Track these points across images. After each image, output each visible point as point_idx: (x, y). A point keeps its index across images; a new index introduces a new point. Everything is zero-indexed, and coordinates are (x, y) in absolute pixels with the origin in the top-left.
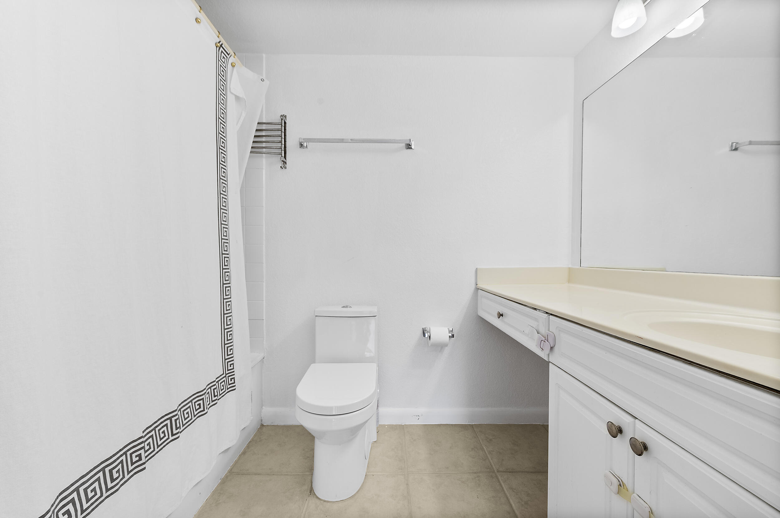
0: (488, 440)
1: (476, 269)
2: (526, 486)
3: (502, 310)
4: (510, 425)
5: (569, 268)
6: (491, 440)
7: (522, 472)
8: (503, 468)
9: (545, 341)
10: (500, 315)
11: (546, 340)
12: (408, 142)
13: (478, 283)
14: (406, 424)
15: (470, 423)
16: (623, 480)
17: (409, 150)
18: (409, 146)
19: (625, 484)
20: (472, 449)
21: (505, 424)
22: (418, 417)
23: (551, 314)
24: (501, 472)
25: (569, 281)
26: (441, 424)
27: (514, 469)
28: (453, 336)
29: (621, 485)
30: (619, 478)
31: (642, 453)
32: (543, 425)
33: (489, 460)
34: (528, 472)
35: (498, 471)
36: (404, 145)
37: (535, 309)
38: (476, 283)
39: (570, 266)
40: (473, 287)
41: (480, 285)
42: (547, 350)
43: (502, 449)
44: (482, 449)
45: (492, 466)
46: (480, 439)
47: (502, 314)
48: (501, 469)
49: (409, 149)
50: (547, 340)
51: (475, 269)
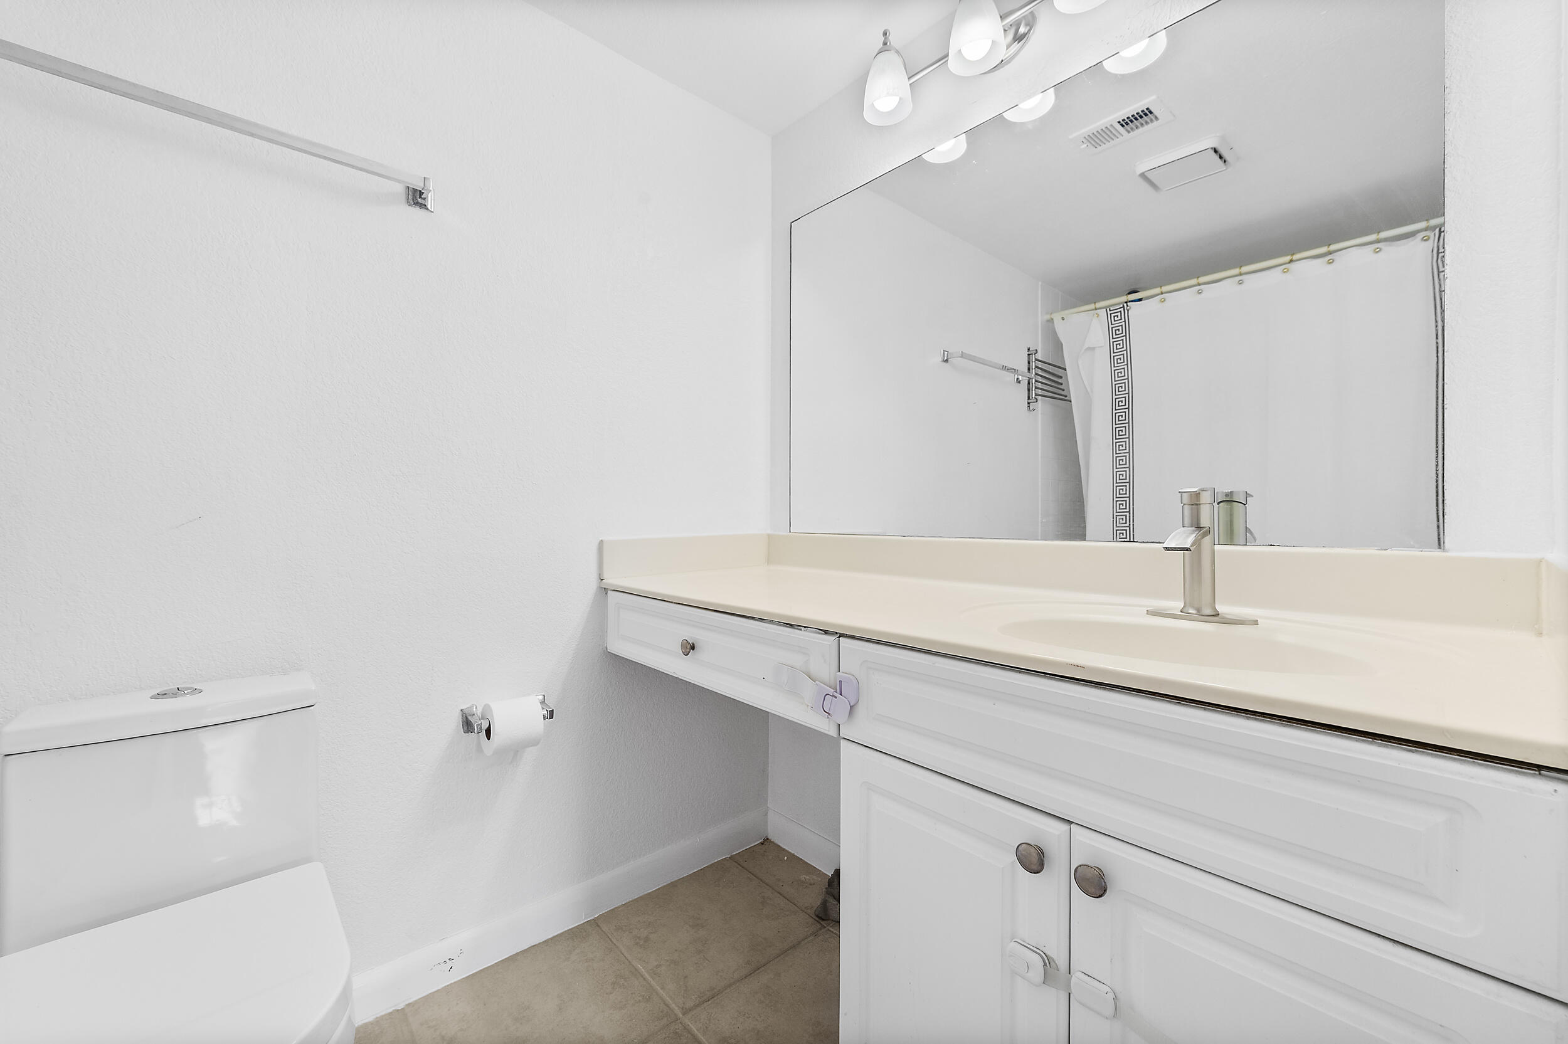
0: (642, 942)
1: (600, 543)
2: (747, 1015)
3: (691, 634)
4: (673, 885)
5: (769, 535)
6: (647, 939)
7: (730, 985)
8: (693, 997)
9: (835, 694)
10: (690, 647)
11: (836, 692)
12: (419, 186)
13: (605, 576)
14: (411, 1001)
15: (589, 917)
16: (1047, 953)
17: (416, 211)
18: (417, 197)
19: (1053, 960)
20: (613, 984)
21: (665, 884)
22: (450, 964)
23: (842, 635)
24: (691, 1009)
25: (769, 561)
26: (517, 954)
27: (714, 989)
28: (551, 714)
29: (1048, 962)
30: (1038, 951)
31: (1105, 891)
32: (731, 856)
33: (657, 993)
34: (740, 980)
35: (685, 1012)
36: (400, 189)
37: (792, 626)
38: (600, 574)
39: (769, 532)
40: (592, 585)
41: (611, 580)
42: (841, 716)
43: (676, 950)
44: (636, 973)
45: (667, 1006)
46: (623, 950)
47: (693, 644)
48: (690, 1004)
49: (418, 208)
50: (838, 691)
51: (597, 544)
